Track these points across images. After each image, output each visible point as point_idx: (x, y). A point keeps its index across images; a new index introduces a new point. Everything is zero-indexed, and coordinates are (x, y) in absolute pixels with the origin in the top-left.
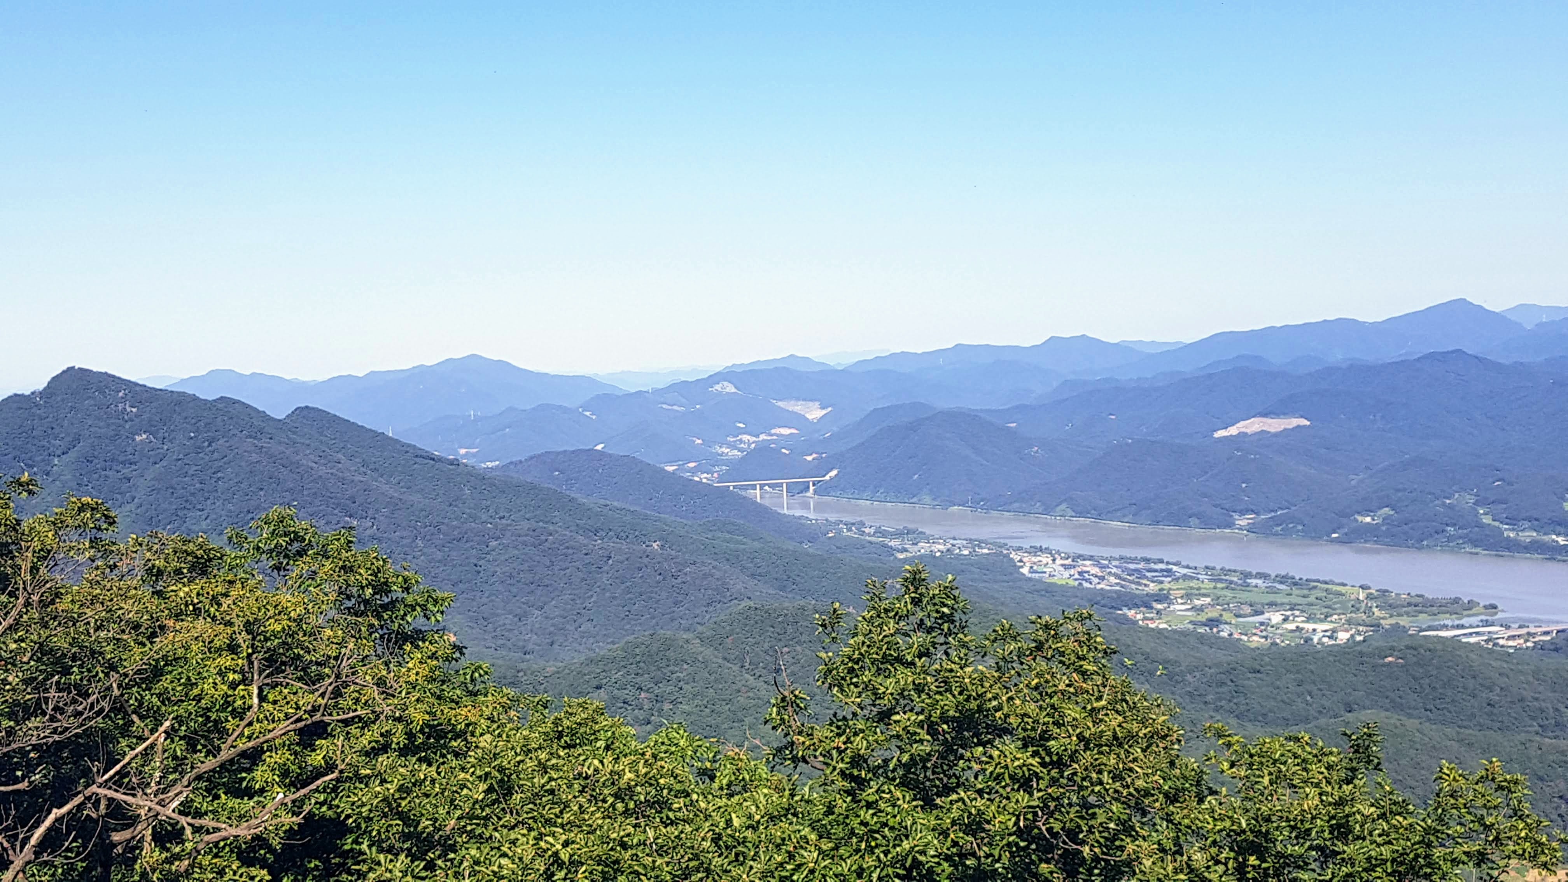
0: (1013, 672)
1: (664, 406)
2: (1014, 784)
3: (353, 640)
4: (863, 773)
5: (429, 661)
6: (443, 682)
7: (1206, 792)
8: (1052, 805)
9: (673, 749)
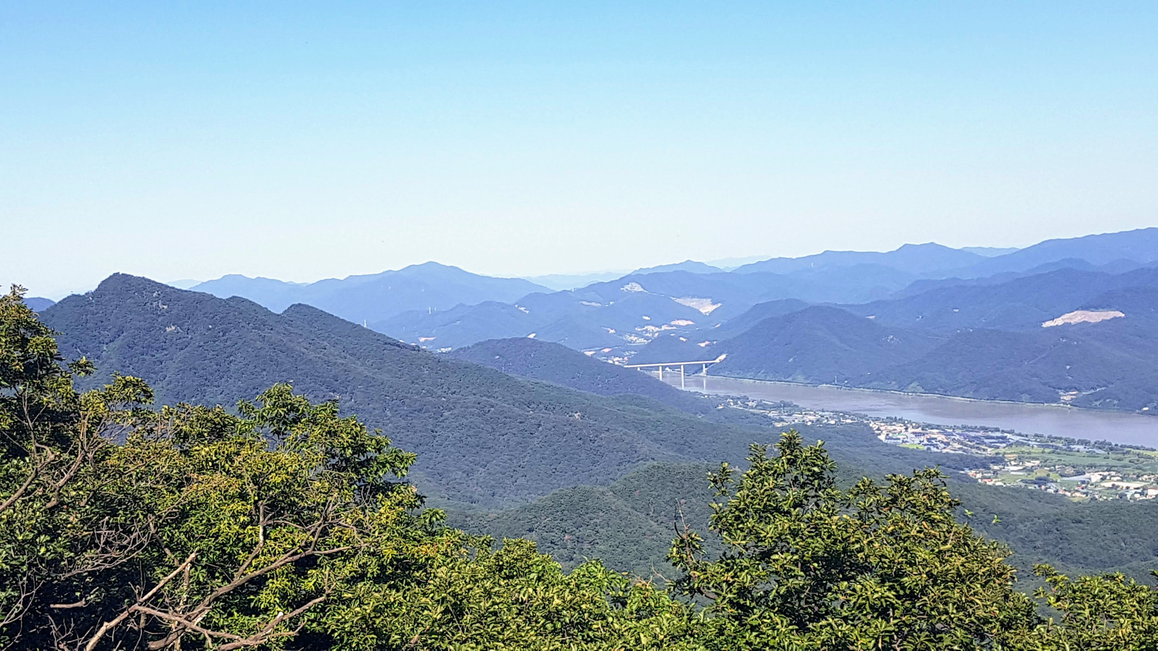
0: (872, 520)
1: (584, 303)
2: (873, 613)
3: (338, 490)
4: (748, 602)
5: (397, 507)
6: (408, 524)
7: (1035, 621)
8: (906, 630)
9: (592, 580)
